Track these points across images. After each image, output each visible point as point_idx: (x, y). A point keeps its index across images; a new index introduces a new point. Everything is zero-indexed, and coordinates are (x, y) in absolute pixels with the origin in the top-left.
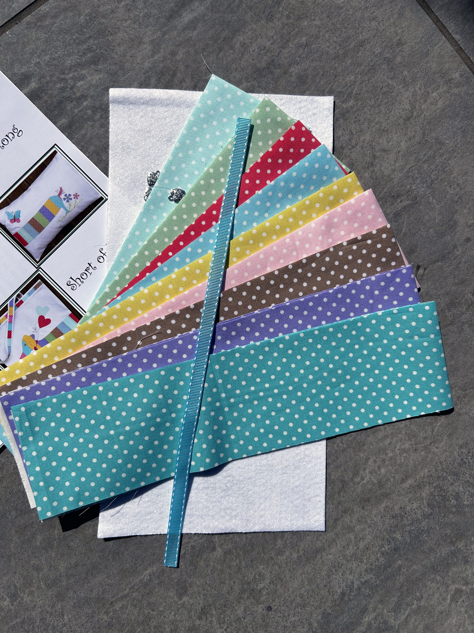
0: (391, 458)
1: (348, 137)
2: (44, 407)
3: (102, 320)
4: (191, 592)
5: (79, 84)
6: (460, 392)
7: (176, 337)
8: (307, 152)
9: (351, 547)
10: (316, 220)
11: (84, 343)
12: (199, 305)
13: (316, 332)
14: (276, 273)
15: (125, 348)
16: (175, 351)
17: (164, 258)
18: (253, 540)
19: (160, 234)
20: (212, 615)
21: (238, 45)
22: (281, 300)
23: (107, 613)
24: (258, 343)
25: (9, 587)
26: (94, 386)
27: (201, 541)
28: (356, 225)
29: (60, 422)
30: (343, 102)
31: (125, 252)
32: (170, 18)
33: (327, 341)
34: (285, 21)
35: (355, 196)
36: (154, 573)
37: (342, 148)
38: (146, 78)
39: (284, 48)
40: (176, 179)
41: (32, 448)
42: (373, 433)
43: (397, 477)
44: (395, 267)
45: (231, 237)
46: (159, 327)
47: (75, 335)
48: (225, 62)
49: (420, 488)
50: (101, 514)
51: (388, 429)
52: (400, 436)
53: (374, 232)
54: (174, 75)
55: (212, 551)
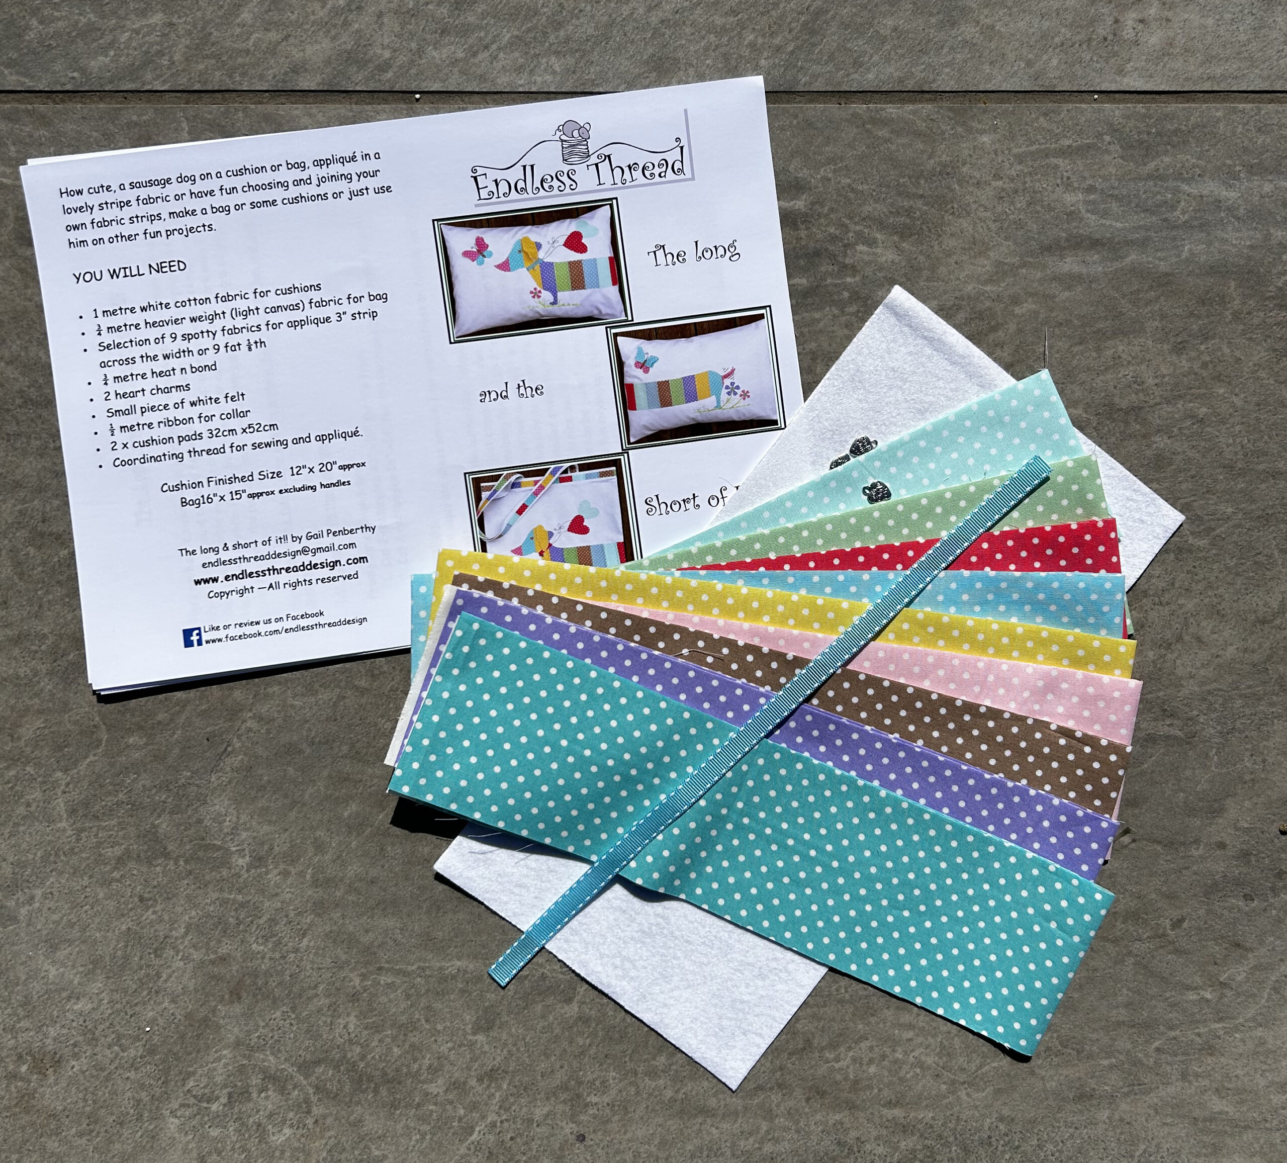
0: (896, 1061)
1: (1164, 585)
2: (503, 643)
3: (659, 584)
4: (495, 1034)
5: (861, 248)
6: (1057, 1043)
7: (738, 682)
8: (1095, 569)
9: (751, 1140)
10: (1039, 666)
11: (614, 597)
12: (799, 662)
13: (927, 817)
14: (934, 697)
15: (661, 645)
16: (723, 699)
17: (799, 563)
18: (630, 1030)
19: (817, 528)
20: (499, 1088)
21: (1109, 353)
22: (913, 737)
23: (364, 977)
24: (838, 772)
25: (263, 844)
26: (586, 665)
27: (561, 976)
28: (1086, 713)
29: (508, 679)
30: (1192, 533)
31: (754, 517)
32: (1048, 249)
33: (932, 838)
34: (1196, 366)
35: (1113, 674)
36: (465, 972)
37: (1145, 594)
38: (954, 305)
39: (1168, 402)
40: (893, 470)
41: (449, 685)
42: (897, 1008)
43: (886, 1092)
44: (1095, 809)
45: (908, 605)
46: (725, 651)
47: (609, 578)
48: (1075, 362)
49: (904, 1132)
50: (458, 838)
51: (921, 1018)
52: (930, 1040)
53: (1104, 742)
54: (994, 329)
55: (565, 1001)
